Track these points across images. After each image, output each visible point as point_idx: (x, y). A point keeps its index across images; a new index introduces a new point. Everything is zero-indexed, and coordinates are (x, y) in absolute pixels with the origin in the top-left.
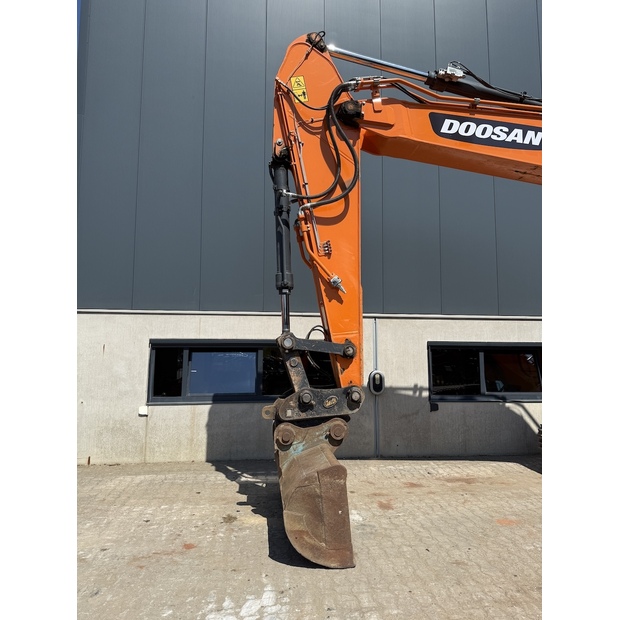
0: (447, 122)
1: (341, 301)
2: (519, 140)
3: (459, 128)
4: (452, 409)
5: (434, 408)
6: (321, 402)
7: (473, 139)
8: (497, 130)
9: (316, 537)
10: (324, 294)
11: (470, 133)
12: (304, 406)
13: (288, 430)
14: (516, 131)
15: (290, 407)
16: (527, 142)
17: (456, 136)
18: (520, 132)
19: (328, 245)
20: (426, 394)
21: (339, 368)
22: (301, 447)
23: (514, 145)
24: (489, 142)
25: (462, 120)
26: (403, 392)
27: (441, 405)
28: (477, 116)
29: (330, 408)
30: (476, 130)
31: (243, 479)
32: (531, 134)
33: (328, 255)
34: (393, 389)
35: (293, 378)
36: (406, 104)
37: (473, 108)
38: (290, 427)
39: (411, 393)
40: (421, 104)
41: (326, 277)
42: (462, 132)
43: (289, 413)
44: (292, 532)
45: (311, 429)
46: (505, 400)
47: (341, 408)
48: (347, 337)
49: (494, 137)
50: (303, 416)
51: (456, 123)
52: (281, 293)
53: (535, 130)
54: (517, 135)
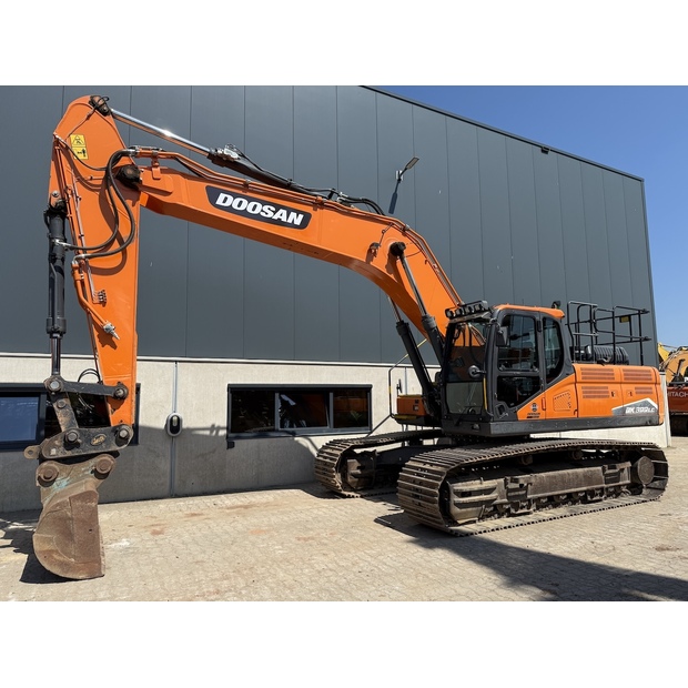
0: (222, 196)
1: (114, 347)
2: (284, 219)
3: (232, 202)
4: (247, 445)
5: (231, 445)
6: (89, 440)
7: (244, 213)
8: (266, 208)
9: (66, 554)
10: (97, 340)
11: (242, 208)
12: (69, 445)
13: (51, 468)
14: (281, 211)
15: (55, 446)
16: (290, 221)
17: (230, 209)
18: (285, 212)
19: (103, 294)
20: (223, 433)
21: (110, 408)
22: (65, 482)
23: (279, 222)
24: (258, 217)
25: (235, 196)
26: (201, 432)
27: (237, 442)
28: (249, 194)
29: (97, 445)
30: (247, 206)
31: (12, 527)
32: (293, 215)
33: (103, 303)
34: (191, 430)
35: (60, 419)
36: (184, 175)
37: (246, 187)
38: (54, 465)
39: (208, 433)
40: (200, 177)
41: (100, 323)
42: (235, 206)
43: (54, 451)
44: (40, 552)
45: (76, 466)
46: (294, 434)
47: (109, 445)
48: (120, 380)
49: (263, 214)
50: (69, 454)
51: (230, 198)
52: (52, 337)
53: (298, 212)
54: (282, 215)
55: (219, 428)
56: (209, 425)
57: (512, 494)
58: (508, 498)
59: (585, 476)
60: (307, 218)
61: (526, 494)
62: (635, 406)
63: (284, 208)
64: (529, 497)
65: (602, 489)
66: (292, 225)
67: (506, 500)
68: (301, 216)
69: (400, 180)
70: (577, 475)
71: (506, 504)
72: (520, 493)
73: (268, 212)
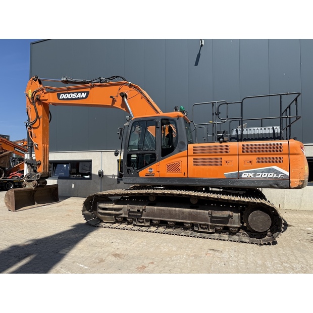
0: (61, 95)
1: (38, 150)
2: (80, 97)
3: (64, 96)
5: (118, 182)
6: (32, 176)
7: (68, 99)
8: (74, 95)
9: (9, 204)
10: (35, 148)
12: (28, 177)
15: (26, 177)
17: (64, 99)
20: (116, 178)
21: (37, 168)
22: (28, 187)
23: (78, 99)
24: (72, 99)
25: (65, 94)
26: (109, 177)
27: (121, 182)
28: (69, 91)
29: (33, 178)
30: (68, 96)
32: (83, 94)
33: (36, 137)
34: (106, 176)
36: (51, 92)
37: (68, 89)
38: (26, 182)
39: (111, 177)
40: (56, 91)
43: (26, 179)
45: (30, 183)
47: (36, 178)
48: (39, 159)
49: (73, 97)
53: (84, 92)
54: (79, 95)
55: (115, 176)
56: (112, 174)
57: (132, 214)
58: (129, 215)
59: (190, 214)
60: (88, 93)
61: (141, 216)
62: (255, 172)
63: (79, 92)
64: (142, 217)
65: (208, 225)
66: (83, 98)
67: (127, 216)
68: (86, 93)
69: (202, 45)
70: (183, 213)
71: (128, 218)
72: (137, 214)
73: (74, 96)
